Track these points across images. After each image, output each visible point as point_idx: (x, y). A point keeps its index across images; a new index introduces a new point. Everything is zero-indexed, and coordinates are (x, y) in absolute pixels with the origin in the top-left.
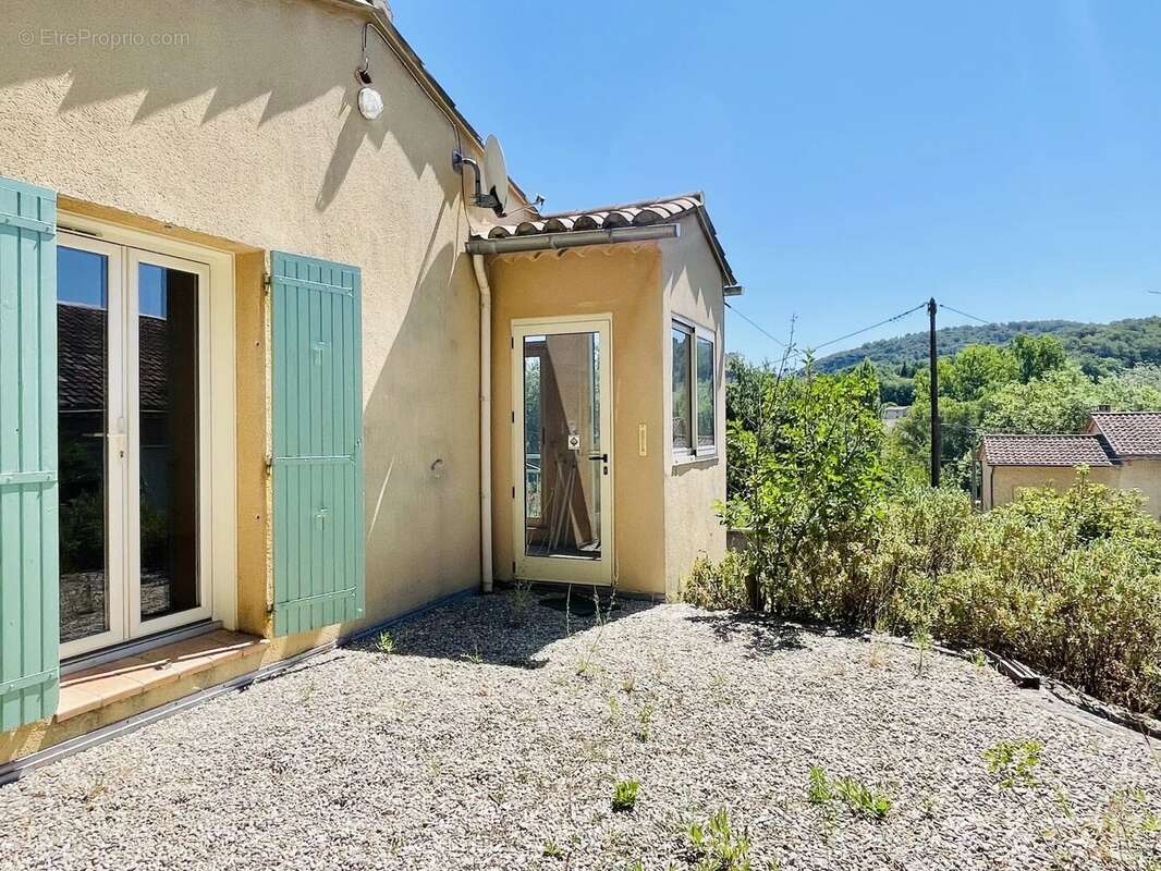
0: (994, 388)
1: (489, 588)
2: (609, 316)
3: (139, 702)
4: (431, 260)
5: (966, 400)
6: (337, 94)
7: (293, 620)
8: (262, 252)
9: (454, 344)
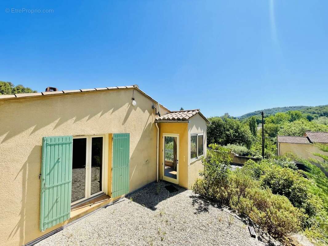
0: (284, 122)
1: (158, 181)
2: (179, 134)
3: (86, 213)
4: (147, 126)
5: (277, 124)
6: (127, 104)
7: (115, 195)
8: (112, 134)
9: (151, 139)
